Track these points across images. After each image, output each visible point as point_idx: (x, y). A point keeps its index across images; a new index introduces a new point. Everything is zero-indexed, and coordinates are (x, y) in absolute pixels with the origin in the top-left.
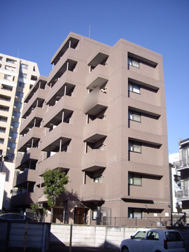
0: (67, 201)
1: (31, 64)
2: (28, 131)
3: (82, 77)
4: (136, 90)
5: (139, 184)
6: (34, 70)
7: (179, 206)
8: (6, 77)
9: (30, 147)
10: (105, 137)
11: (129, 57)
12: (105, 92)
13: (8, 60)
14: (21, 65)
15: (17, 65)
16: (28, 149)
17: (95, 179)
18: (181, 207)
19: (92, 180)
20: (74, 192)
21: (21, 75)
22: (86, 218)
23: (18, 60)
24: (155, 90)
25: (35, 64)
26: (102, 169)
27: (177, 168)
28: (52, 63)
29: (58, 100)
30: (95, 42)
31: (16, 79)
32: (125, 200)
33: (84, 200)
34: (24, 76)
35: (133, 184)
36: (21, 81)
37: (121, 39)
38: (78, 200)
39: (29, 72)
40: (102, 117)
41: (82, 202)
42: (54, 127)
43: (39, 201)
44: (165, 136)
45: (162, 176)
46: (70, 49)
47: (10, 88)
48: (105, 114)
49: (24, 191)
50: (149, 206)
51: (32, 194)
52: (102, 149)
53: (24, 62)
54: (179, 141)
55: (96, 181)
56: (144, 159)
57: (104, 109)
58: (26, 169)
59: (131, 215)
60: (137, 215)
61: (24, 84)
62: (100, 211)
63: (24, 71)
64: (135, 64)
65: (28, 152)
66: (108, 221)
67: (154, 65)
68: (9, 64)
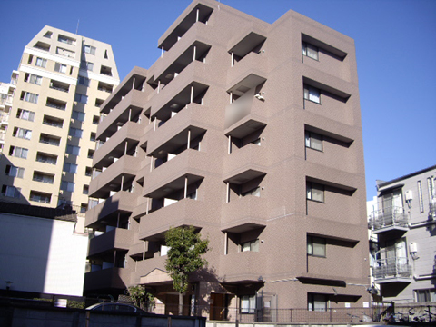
0: (198, 283)
1: (102, 47)
2: (111, 162)
3: (220, 72)
4: (314, 98)
5: (323, 254)
6: (106, 57)
7: (376, 291)
8: (58, 67)
9: (117, 189)
10: (264, 175)
11: (302, 41)
12: (262, 100)
13: (61, 38)
14: (83, 47)
15: (76, 46)
16: (112, 193)
17: (243, 245)
18: (379, 294)
19: (239, 246)
20: (209, 268)
21: (84, 65)
22: (227, 311)
23: (79, 38)
24: (343, 98)
25: (108, 47)
26: (259, 229)
27: (375, 228)
28: (160, 47)
29: (177, 110)
30: (239, 13)
31: (76, 72)
32: (304, 280)
33: (228, 281)
34: (89, 66)
35: (312, 255)
36: (83, 75)
37: (290, 11)
38: (216, 281)
39: (96, 60)
40: (256, 141)
41: (224, 284)
42: (171, 156)
43: (142, 282)
44: (361, 175)
45: (358, 242)
46: (198, 23)
47: (65, 87)
48: (261, 136)
49: (105, 265)
50: (339, 291)
51: (122, 270)
52: (257, 194)
53: (88, 41)
54: (377, 183)
55: (246, 249)
56: (330, 213)
57: (261, 127)
58: (109, 228)
59: (310, 305)
60: (319, 306)
61: (88, 80)
62: (261, 298)
63: (88, 58)
64: (312, 54)
65: (113, 199)
66: (273, 315)
67: (340, 56)
68: (63, 44)
